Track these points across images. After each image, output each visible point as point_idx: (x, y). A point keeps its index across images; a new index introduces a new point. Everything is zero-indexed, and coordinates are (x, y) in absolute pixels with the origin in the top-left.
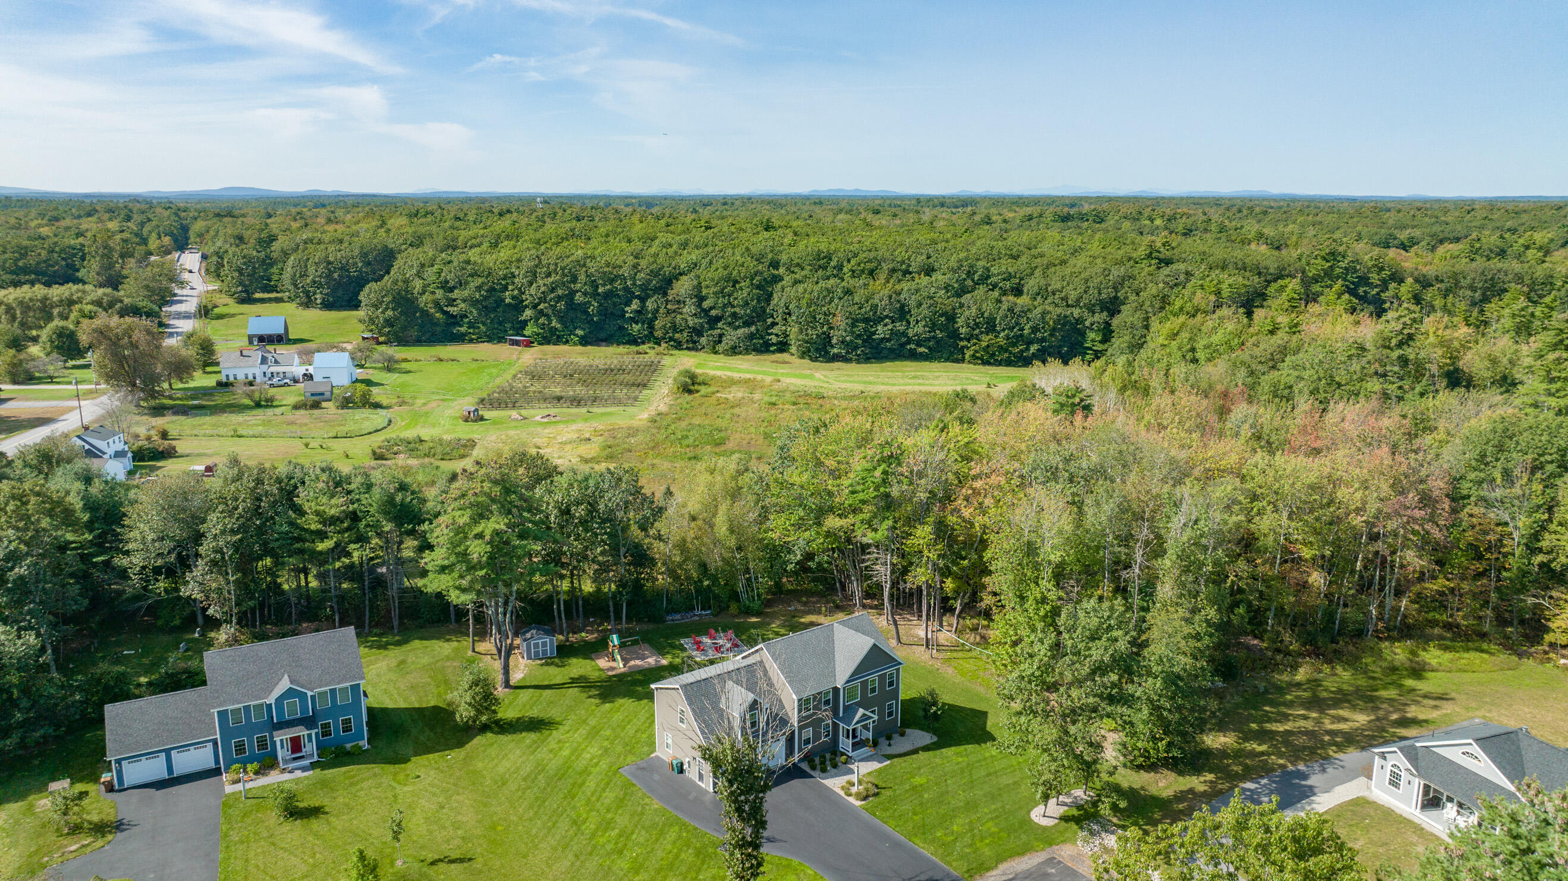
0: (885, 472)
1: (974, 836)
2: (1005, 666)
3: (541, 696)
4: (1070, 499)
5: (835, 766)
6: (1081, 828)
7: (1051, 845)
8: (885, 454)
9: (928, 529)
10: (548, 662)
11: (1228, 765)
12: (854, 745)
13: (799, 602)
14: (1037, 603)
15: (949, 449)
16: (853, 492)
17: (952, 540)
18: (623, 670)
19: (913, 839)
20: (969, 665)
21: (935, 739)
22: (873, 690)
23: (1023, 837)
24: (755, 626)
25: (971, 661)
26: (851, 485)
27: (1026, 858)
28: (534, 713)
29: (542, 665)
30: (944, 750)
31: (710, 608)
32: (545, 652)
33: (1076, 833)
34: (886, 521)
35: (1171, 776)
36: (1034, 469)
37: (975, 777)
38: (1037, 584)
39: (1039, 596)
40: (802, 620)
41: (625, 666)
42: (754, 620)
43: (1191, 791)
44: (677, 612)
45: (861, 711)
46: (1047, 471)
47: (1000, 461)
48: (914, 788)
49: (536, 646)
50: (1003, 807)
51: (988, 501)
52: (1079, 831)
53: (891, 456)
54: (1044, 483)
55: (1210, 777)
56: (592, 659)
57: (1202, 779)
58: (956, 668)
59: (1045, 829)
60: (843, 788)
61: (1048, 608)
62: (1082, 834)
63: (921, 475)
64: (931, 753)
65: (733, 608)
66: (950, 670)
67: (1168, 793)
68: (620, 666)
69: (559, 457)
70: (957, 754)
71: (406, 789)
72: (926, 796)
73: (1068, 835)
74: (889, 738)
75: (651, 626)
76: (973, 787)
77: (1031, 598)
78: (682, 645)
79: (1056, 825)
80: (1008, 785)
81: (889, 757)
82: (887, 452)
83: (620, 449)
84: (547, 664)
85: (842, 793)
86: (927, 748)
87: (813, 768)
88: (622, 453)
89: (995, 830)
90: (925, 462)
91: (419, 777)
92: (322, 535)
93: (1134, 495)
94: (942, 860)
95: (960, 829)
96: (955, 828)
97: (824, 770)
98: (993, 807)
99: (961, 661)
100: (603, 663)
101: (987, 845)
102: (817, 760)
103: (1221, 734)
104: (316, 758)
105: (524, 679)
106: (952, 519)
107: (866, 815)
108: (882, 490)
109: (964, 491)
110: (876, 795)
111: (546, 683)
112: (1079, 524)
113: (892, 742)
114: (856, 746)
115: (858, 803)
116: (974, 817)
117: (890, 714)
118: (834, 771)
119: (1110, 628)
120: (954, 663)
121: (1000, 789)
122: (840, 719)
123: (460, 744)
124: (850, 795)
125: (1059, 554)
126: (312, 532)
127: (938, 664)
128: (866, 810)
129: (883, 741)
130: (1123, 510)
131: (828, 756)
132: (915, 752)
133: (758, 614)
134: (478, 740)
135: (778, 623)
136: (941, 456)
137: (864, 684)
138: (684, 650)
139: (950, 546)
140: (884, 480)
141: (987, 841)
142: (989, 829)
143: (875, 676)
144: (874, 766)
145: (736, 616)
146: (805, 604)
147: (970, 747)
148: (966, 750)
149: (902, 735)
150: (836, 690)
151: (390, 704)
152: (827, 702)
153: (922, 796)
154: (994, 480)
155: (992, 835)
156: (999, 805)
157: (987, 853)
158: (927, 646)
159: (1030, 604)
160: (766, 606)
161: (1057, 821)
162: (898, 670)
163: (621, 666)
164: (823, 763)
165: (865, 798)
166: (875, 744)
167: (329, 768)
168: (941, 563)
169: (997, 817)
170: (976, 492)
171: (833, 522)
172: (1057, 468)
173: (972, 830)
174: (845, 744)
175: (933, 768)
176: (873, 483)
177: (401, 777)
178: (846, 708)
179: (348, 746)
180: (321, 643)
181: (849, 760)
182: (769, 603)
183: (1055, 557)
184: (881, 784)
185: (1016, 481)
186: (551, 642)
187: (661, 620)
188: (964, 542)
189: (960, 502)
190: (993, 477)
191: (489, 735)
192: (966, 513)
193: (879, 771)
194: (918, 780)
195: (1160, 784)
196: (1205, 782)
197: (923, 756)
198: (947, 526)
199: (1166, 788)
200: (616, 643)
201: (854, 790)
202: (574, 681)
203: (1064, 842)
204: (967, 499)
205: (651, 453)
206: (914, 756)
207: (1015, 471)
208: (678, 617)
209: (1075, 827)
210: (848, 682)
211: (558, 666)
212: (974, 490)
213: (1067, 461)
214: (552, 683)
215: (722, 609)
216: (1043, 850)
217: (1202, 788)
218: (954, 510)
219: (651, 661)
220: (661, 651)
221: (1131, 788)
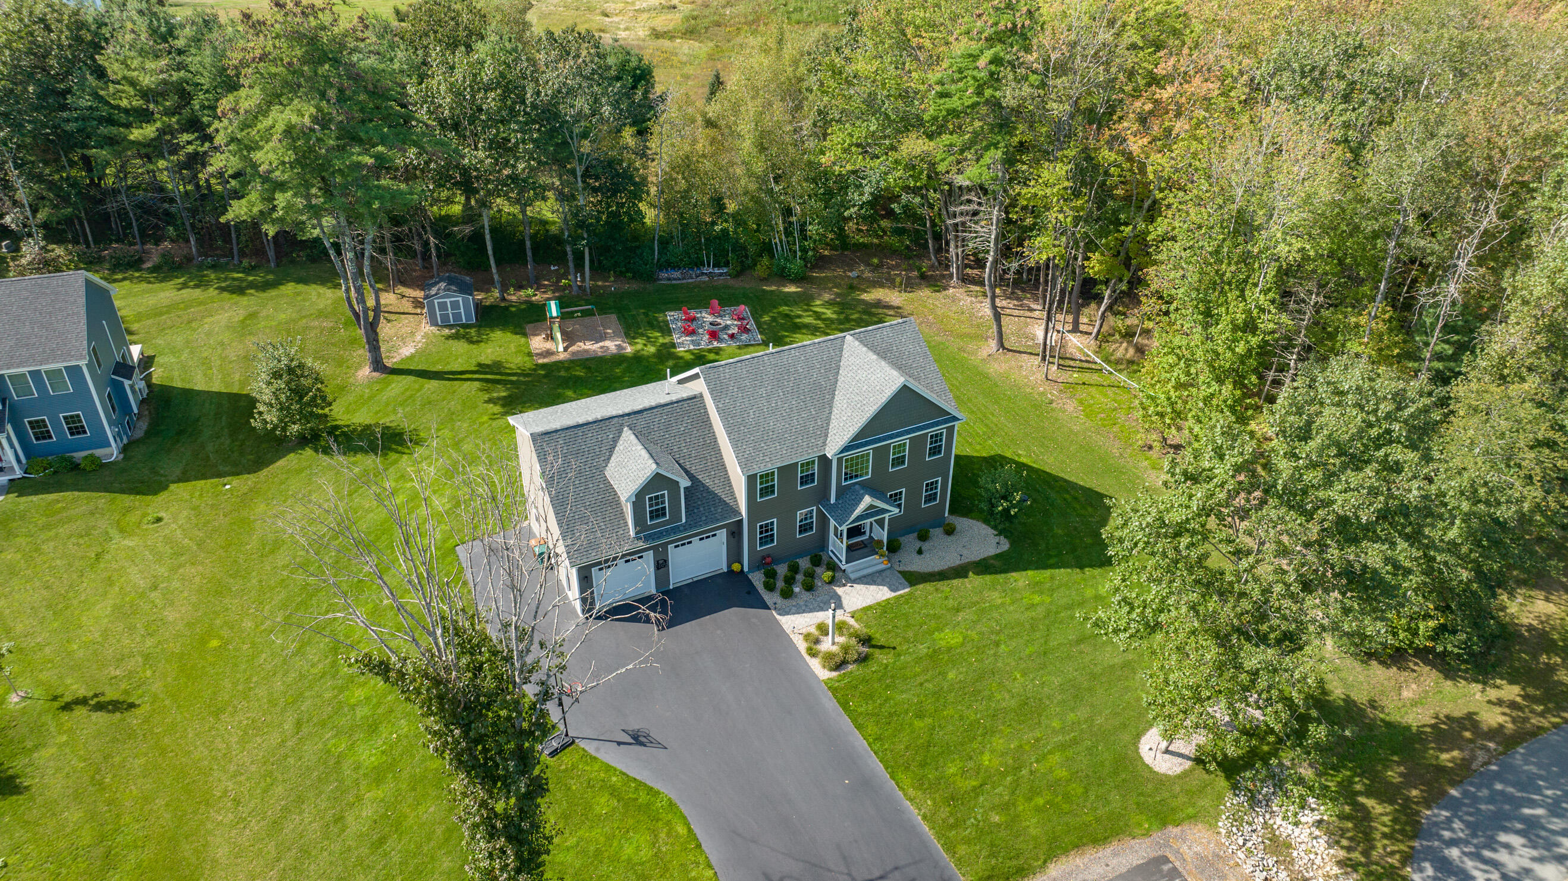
0: (996, 61)
1: (1016, 784)
2: (1162, 415)
3: (422, 387)
4: (1338, 134)
5: (809, 588)
6: (1235, 787)
7: (1164, 824)
8: (1001, 26)
9: (1062, 169)
10: (461, 332)
11: (1551, 669)
12: (850, 548)
13: (868, 264)
14: (1235, 328)
15: (1124, 25)
16: (943, 95)
17: (1104, 194)
18: (562, 357)
19: (901, 776)
20: (1103, 399)
21: (1005, 546)
22: (899, 461)
23: (1115, 797)
24: (788, 300)
25: (1110, 392)
26: (941, 83)
27: (1109, 851)
28: (394, 419)
29: (448, 338)
30: (1015, 575)
31: (727, 264)
32: (457, 316)
33: (1220, 798)
34: (993, 150)
35: (1429, 677)
36: (1278, 70)
37: (1053, 643)
38: (1242, 296)
39: (1240, 317)
40: (865, 297)
41: (566, 349)
42: (792, 289)
43: (1470, 720)
44: (676, 267)
45: (867, 500)
46: (1303, 75)
47: (1216, 53)
48: (934, 655)
49: (443, 307)
50: (1090, 720)
51: (1180, 126)
52: (1229, 794)
53: (1013, 30)
54: (1293, 100)
55: (1512, 692)
56: (525, 335)
57: (1493, 694)
58: (1081, 403)
59: (1162, 781)
60: (807, 637)
61: (1254, 341)
62: (1231, 801)
63: (1062, 68)
64: (988, 578)
65: (761, 270)
66: (1071, 406)
67: (1417, 718)
68: (558, 347)
69: (626, 29)
70: (1036, 587)
71: (127, 542)
72: (951, 675)
73: (1204, 802)
74: (923, 537)
75: (634, 286)
76: (1043, 666)
77: (1226, 319)
78: (666, 323)
79: (1185, 774)
80: (1112, 667)
81: (913, 579)
82: (1005, 22)
83: (706, 22)
84: (456, 337)
85: (802, 646)
86: (984, 567)
87: (770, 587)
88: (707, 28)
89: (1063, 773)
90: (1073, 45)
91: (159, 520)
92: (144, 116)
93: (1483, 133)
94: (940, 836)
95: (996, 762)
96: (986, 759)
97: (787, 594)
98: (1071, 717)
99: (1093, 390)
100: (538, 343)
101: (1038, 810)
102: (782, 570)
103: (1540, 594)
104: (18, 473)
105: (412, 357)
106: (1107, 155)
107: (830, 704)
108: (988, 92)
109: (1138, 104)
110: (863, 659)
111: (439, 368)
112: (1348, 183)
113: (926, 546)
114: (853, 551)
115: (824, 674)
116: (1029, 736)
117: (931, 498)
118: (806, 596)
119: (1386, 439)
120: (1082, 393)
121: (1093, 676)
122: (831, 508)
123: (258, 464)
124: (813, 653)
125: (1298, 245)
126: (127, 111)
127: (1053, 392)
128: (834, 690)
129: (910, 541)
130: (1449, 162)
131: (804, 563)
132: (960, 572)
133: (798, 280)
134: (290, 461)
135: (827, 296)
136: (1105, 36)
137: (881, 454)
138: (666, 330)
139: (1101, 203)
140: (992, 74)
141: (1040, 801)
142: (1051, 770)
143: (905, 439)
144: (880, 594)
145: (765, 280)
146: (876, 268)
147: (1062, 574)
148: (1052, 578)
149: (950, 531)
150: (824, 460)
151: (199, 384)
152: (807, 479)
153: (943, 674)
154: (1197, 86)
155: (1054, 785)
156: (1083, 713)
157: (1033, 831)
158: (1044, 359)
159: (1222, 330)
160: (814, 267)
161: (1188, 764)
162: (951, 430)
163: (561, 348)
164: (790, 581)
165: (838, 667)
166: (893, 547)
167: (36, 493)
168: (1081, 228)
169: (1075, 742)
170: (1159, 108)
171: (914, 145)
172: (1323, 72)
173: (1019, 768)
174: (838, 547)
175: (983, 611)
176: (974, 78)
177: (133, 518)
178: (841, 491)
179: (79, 455)
180: (25, 293)
181: (838, 576)
182: (821, 262)
183: (1288, 250)
184: (880, 639)
185: (1240, 92)
186: (466, 303)
187: (651, 278)
188: (1128, 198)
189: (1128, 126)
190: (1197, 81)
191: (308, 452)
192: (1135, 145)
193: (883, 608)
194: (949, 638)
195: (1406, 694)
196: (1500, 703)
197: (974, 581)
198: (1096, 167)
199: (1414, 703)
200: (554, 314)
201: (827, 645)
202: (482, 368)
203: (1192, 818)
204: (1143, 120)
205: (746, 28)
206: (956, 582)
207: (1241, 73)
208: (677, 274)
209: (1222, 782)
210: (846, 449)
211: (471, 342)
212: (1157, 102)
213: (1348, 57)
214: (448, 368)
215: (744, 269)
216: (1147, 834)
217: (1493, 717)
218: (1114, 138)
219: (611, 345)
220: (630, 331)
221: (1348, 701)
